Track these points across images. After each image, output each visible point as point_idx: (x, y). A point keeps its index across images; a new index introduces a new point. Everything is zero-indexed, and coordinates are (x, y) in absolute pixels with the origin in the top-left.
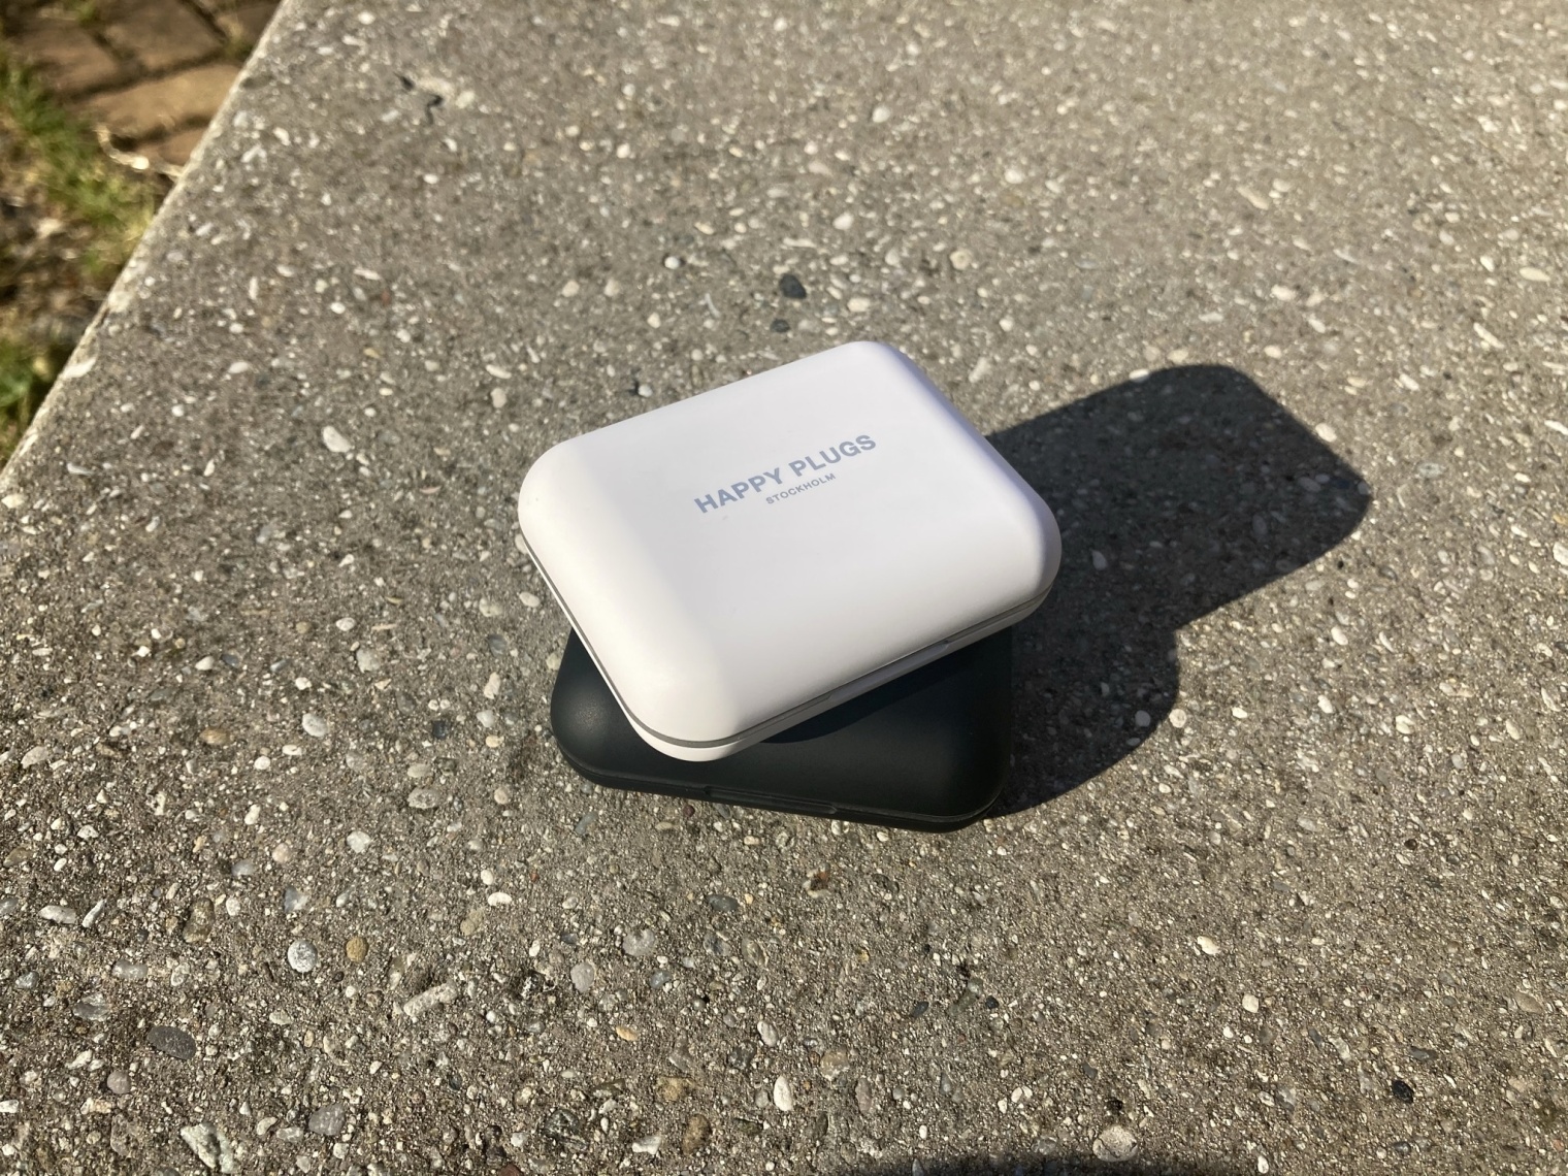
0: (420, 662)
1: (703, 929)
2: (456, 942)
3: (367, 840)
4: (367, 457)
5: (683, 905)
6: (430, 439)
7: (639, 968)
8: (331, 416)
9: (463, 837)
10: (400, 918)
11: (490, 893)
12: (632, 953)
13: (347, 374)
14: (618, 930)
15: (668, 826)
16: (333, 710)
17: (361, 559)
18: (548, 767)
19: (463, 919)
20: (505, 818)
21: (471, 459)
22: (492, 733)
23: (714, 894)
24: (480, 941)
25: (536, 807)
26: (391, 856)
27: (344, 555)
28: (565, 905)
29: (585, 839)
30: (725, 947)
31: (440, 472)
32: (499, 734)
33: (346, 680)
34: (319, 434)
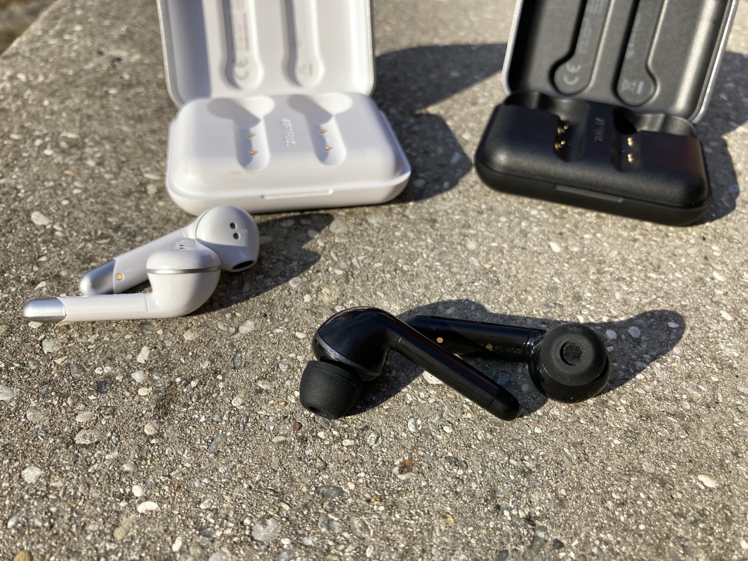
0: (90, 343)
1: (316, 513)
2: (109, 547)
3: (38, 472)
4: (61, 226)
5: (299, 497)
6: (105, 214)
7: (266, 550)
8: (38, 206)
9: (118, 462)
10: (61, 532)
11: (140, 502)
12: (260, 539)
13: (51, 184)
14: (247, 521)
15: (283, 438)
16: (20, 380)
17: (51, 284)
18: (186, 405)
19: (115, 526)
20: (152, 445)
21: (132, 222)
22: (143, 386)
23: (323, 486)
24: (129, 543)
25: (177, 435)
26: (57, 483)
27: (39, 282)
28: (202, 506)
29: (217, 454)
30: (337, 526)
31: (110, 231)
32: (148, 386)
33: (33, 359)
34: (29, 216)
